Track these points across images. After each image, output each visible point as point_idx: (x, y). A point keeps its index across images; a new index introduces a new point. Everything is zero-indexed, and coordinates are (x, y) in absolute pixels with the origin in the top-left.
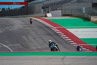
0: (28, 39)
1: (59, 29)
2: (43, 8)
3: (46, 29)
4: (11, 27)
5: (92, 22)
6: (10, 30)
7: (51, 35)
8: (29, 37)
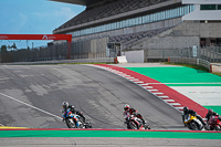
0: (101, 105)
1: (155, 87)
2: (109, 46)
3: (128, 86)
4: (60, 82)
5: (216, 74)
6: (61, 88)
7: (143, 98)
8: (102, 102)
